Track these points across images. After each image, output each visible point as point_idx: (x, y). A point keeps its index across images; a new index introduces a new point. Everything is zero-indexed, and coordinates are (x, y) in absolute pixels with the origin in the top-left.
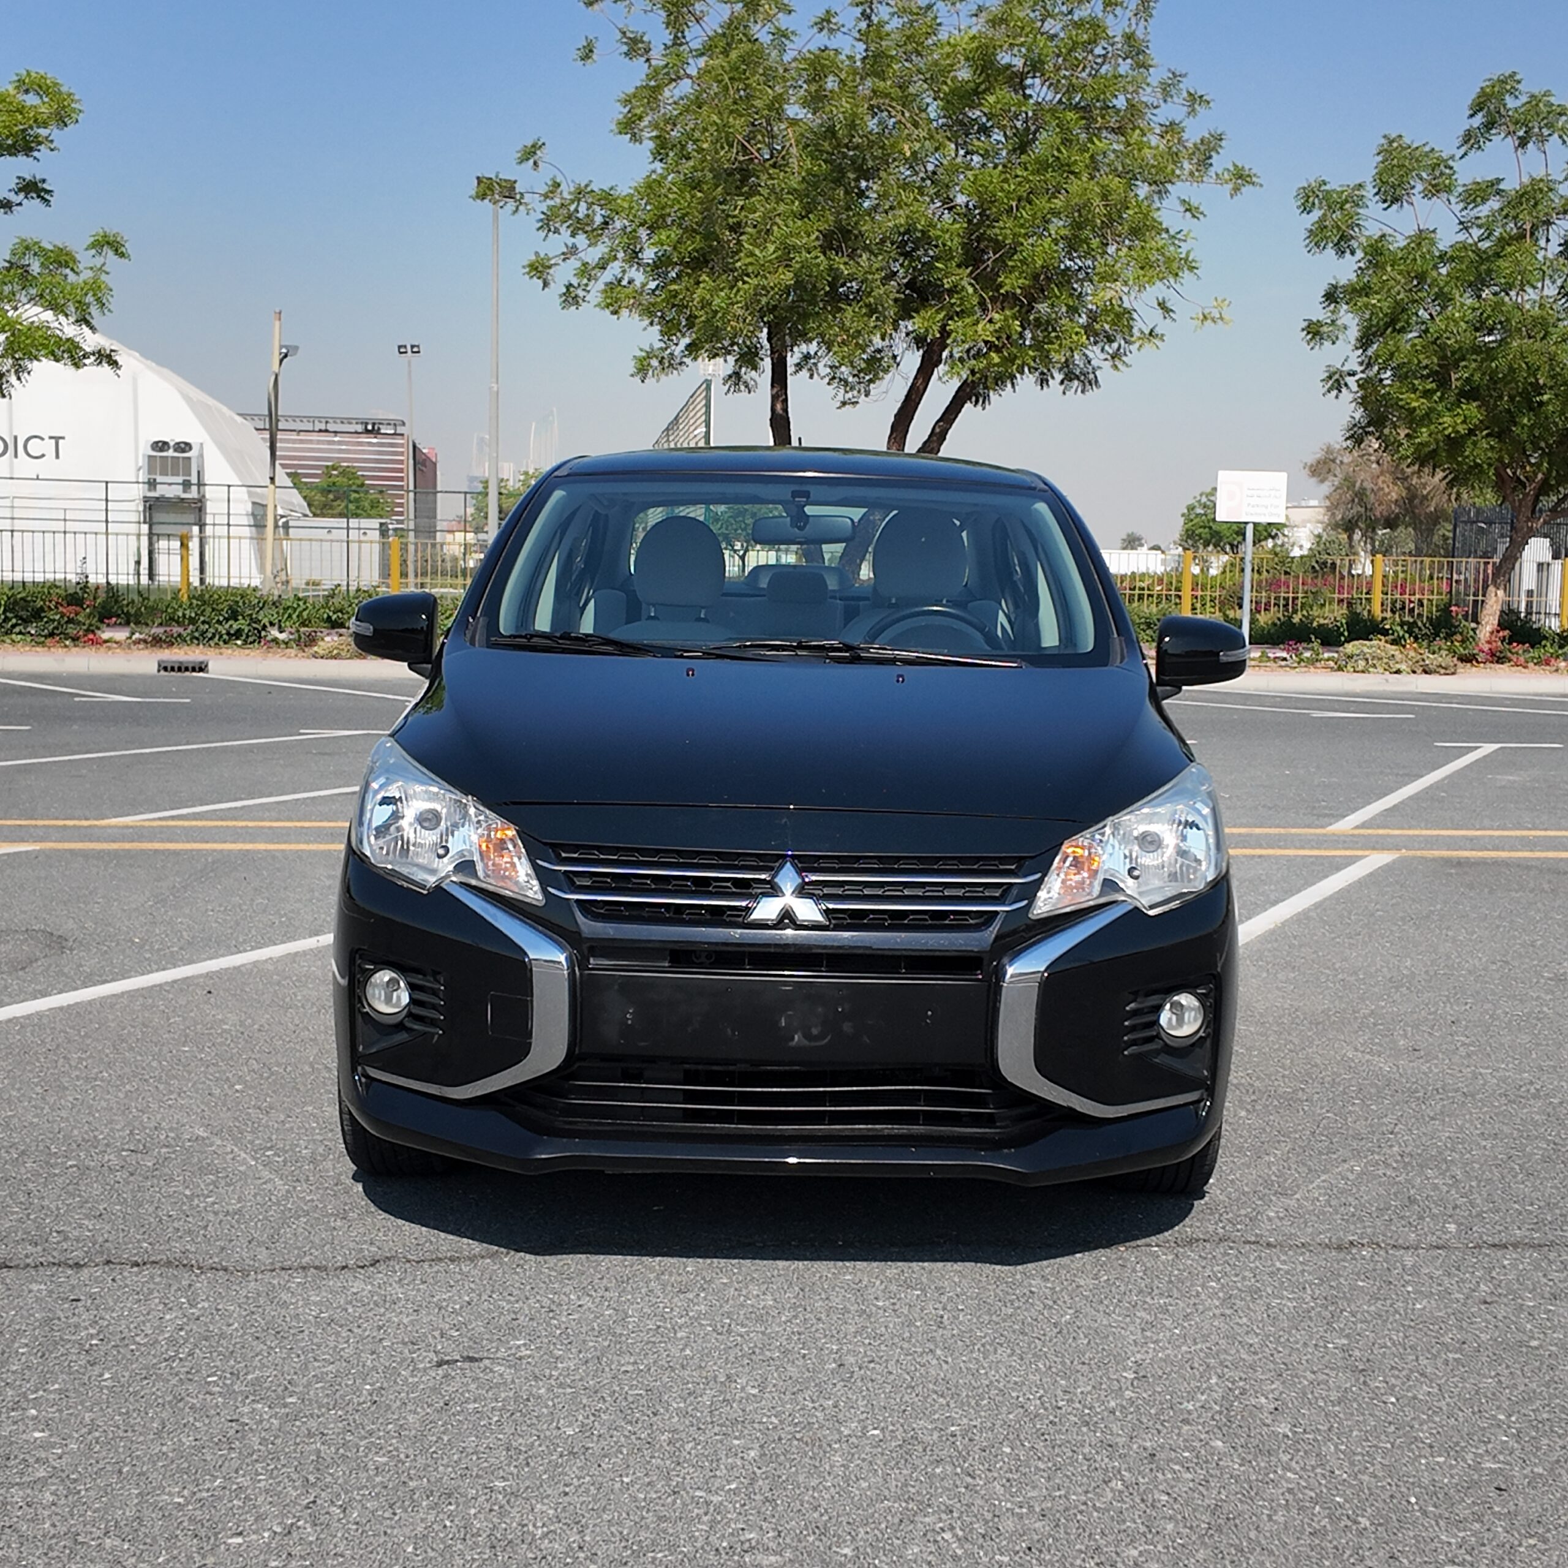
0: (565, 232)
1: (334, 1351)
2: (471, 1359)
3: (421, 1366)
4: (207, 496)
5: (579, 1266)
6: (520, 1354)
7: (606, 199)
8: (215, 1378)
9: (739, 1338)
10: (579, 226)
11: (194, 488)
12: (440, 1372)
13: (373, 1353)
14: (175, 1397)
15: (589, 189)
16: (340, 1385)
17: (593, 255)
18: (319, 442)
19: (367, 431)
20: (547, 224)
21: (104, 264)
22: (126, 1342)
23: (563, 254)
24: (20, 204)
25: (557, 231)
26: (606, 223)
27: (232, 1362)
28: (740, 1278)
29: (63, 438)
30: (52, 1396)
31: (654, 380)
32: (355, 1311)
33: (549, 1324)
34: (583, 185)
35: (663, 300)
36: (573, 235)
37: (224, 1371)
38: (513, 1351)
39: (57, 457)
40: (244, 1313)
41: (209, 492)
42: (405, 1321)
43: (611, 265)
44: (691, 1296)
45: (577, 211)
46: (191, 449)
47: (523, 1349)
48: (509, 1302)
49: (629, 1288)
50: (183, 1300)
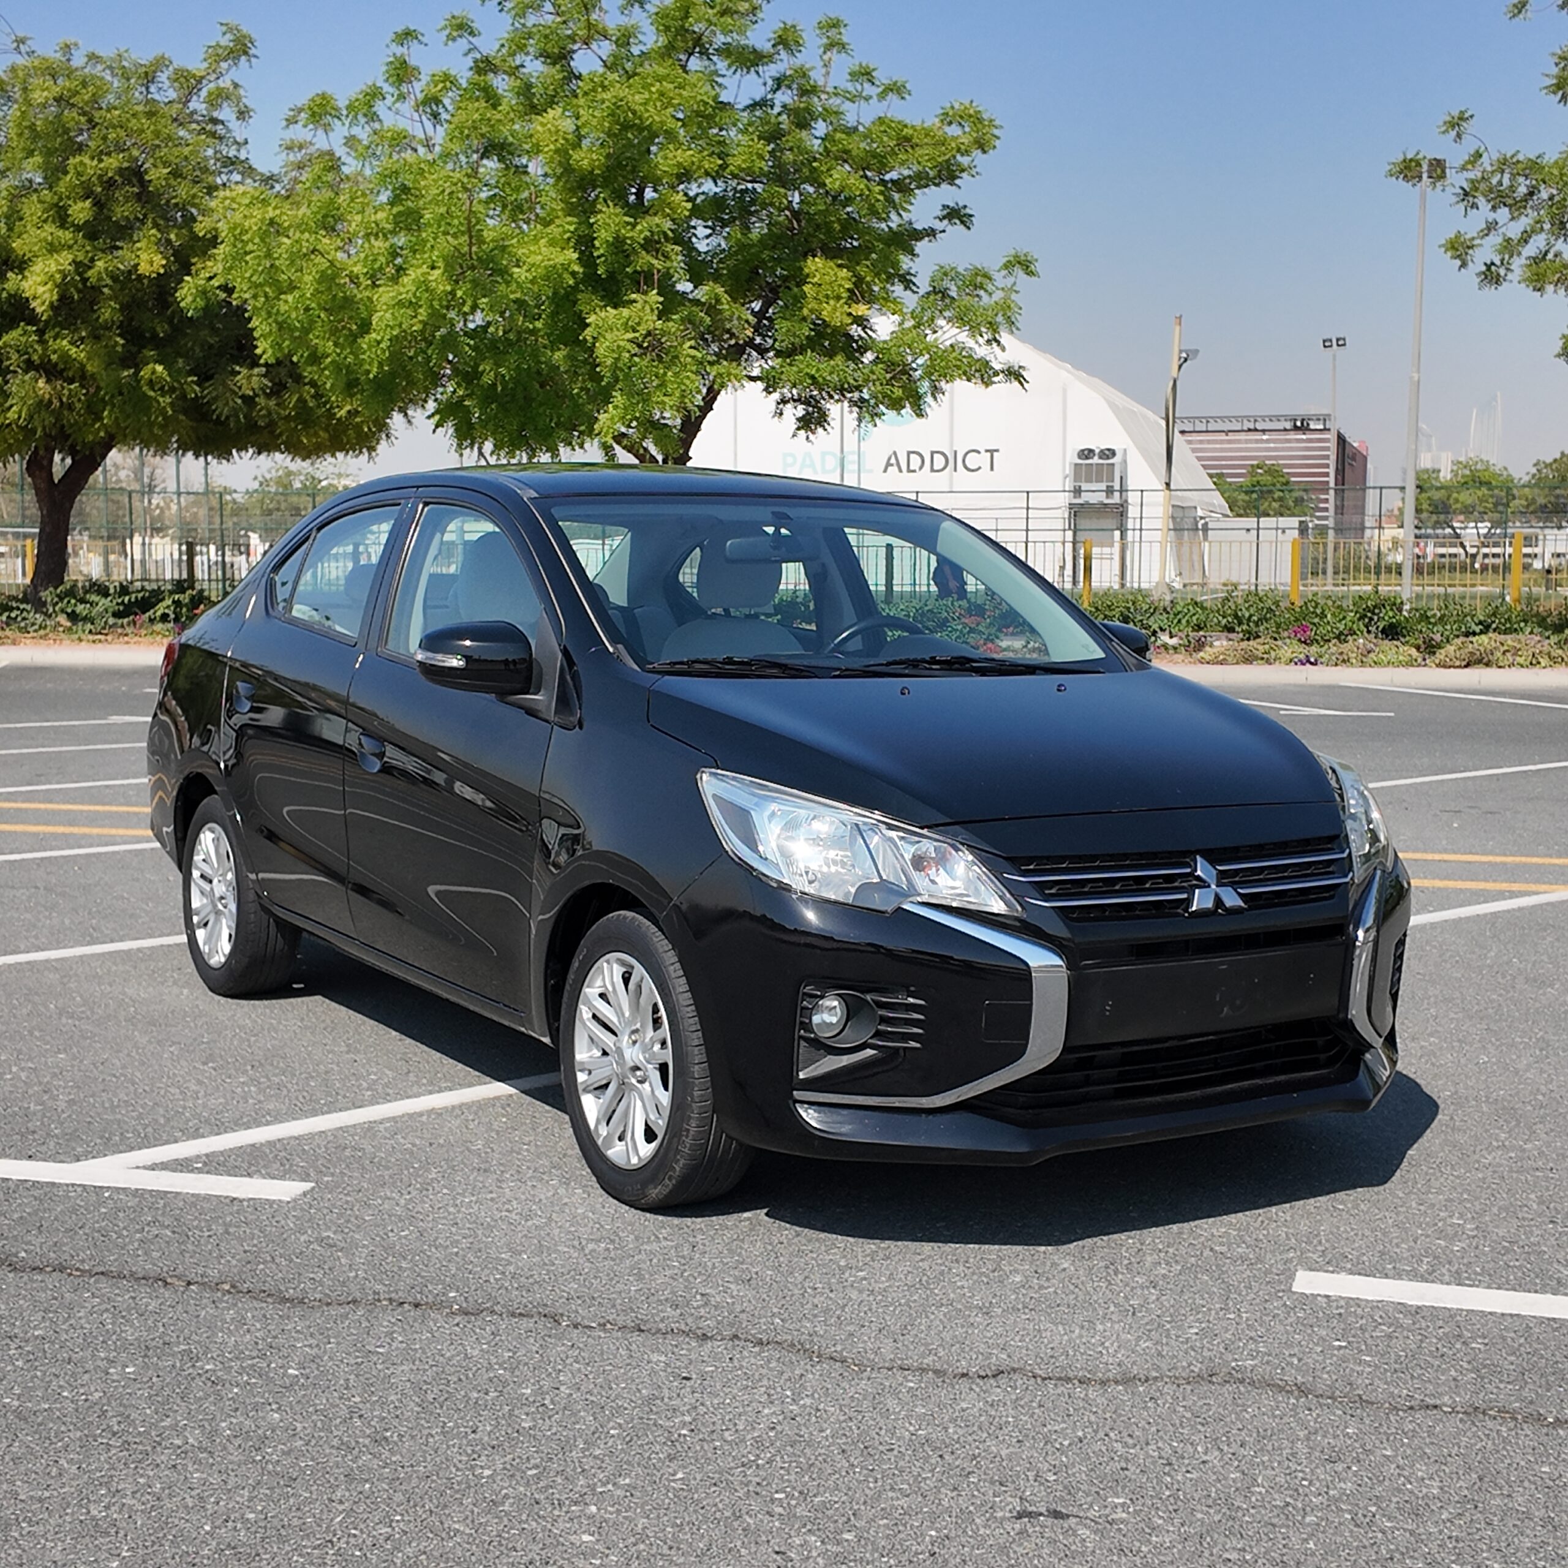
1: (916, 1479)
2: (1056, 1515)
3: (999, 1514)
5: (1221, 1410)
6: (1114, 1516)
8: (782, 1496)
12: (1017, 1526)
13: (955, 1489)
14: (734, 1513)
16: (905, 1524)
22: (714, 1436)
27: (807, 1478)
30: (618, 1493)
32: (956, 1432)
33: (1160, 1482)
37: (794, 1488)
38: (1107, 1511)
40: (842, 1418)
42: (1004, 1453)
47: (1120, 1510)
48: (1126, 1445)
50: (788, 1393)
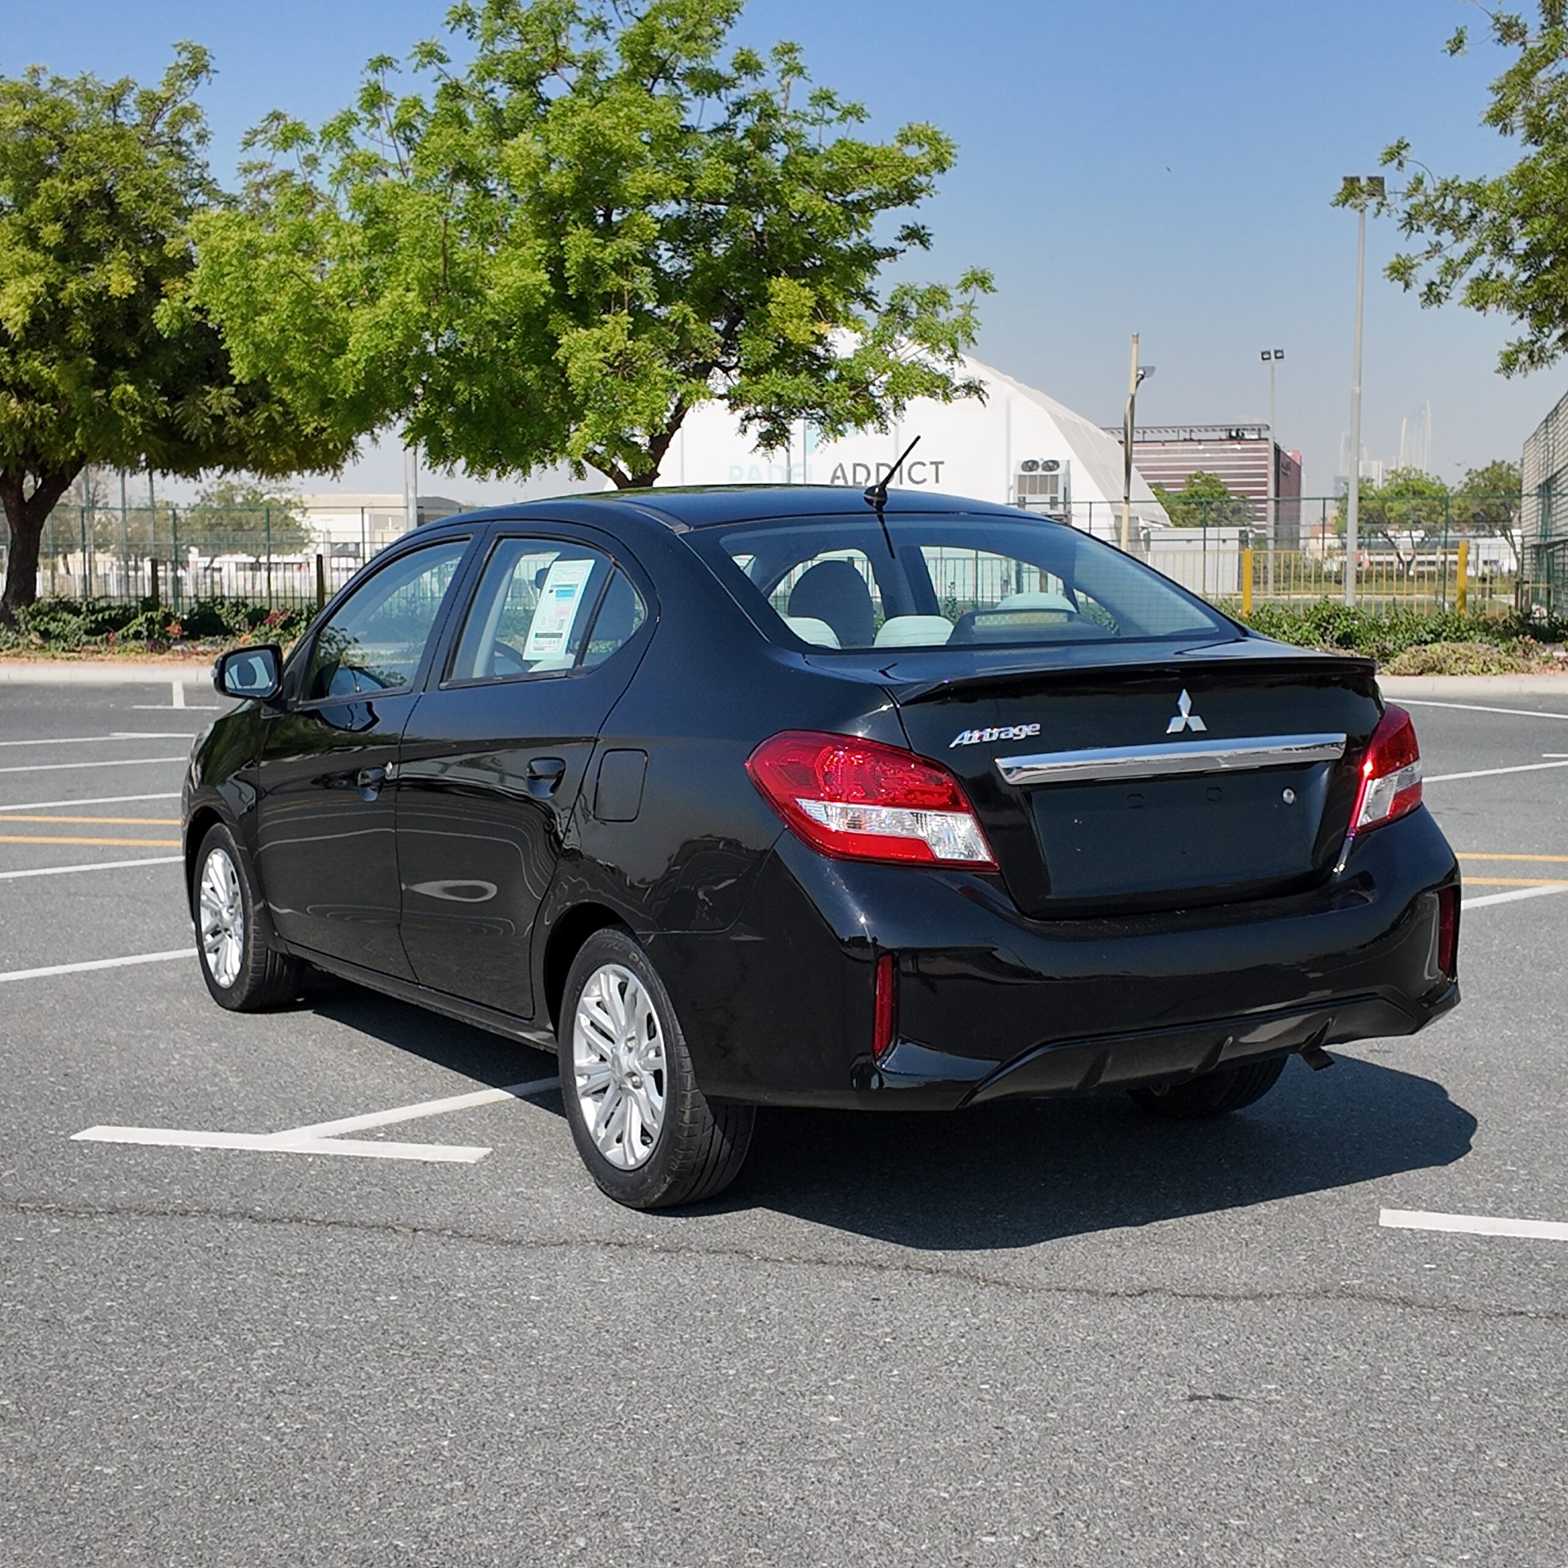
0: (1429, 230)
1: (1096, 1374)
2: (1222, 1398)
3: (1174, 1398)
4: (1073, 512)
5: (1340, 1318)
6: (1270, 1398)
7: (1474, 192)
8: (987, 1386)
9: (1495, 1409)
10: (1444, 222)
11: (1061, 506)
12: (1191, 1406)
13: (1131, 1380)
14: (951, 1400)
15: (1456, 184)
16: (1097, 1406)
17: (1457, 251)
18: (1183, 451)
19: (1231, 438)
20: (1410, 222)
21: (972, 301)
22: (915, 1343)
23: (1427, 252)
24: (904, 251)
25: (1420, 229)
26: (1474, 216)
27: (1004, 1374)
28: (1506, 1347)
29: (942, 463)
30: (848, 1385)
31: (1521, 375)
32: (1119, 1338)
33: (1302, 1372)
34: (1449, 180)
35: (1535, 291)
36: (1438, 232)
37: (995, 1381)
38: (1264, 1395)
39: (937, 481)
40: (1019, 1328)
41: (1075, 509)
42: (1165, 1352)
43: (1478, 259)
44: (1451, 1360)
45: (1442, 207)
46: (1058, 466)
47: (1273, 1393)
48: (1266, 1345)
49: (1388, 1345)
50: (967, 1309)
